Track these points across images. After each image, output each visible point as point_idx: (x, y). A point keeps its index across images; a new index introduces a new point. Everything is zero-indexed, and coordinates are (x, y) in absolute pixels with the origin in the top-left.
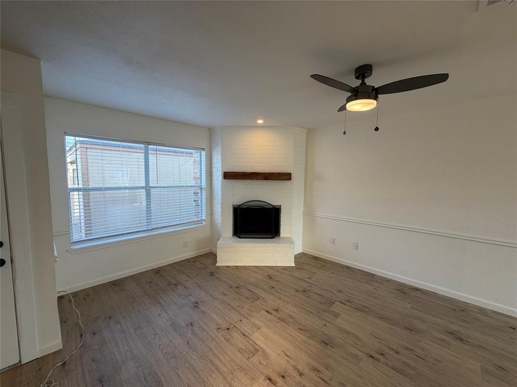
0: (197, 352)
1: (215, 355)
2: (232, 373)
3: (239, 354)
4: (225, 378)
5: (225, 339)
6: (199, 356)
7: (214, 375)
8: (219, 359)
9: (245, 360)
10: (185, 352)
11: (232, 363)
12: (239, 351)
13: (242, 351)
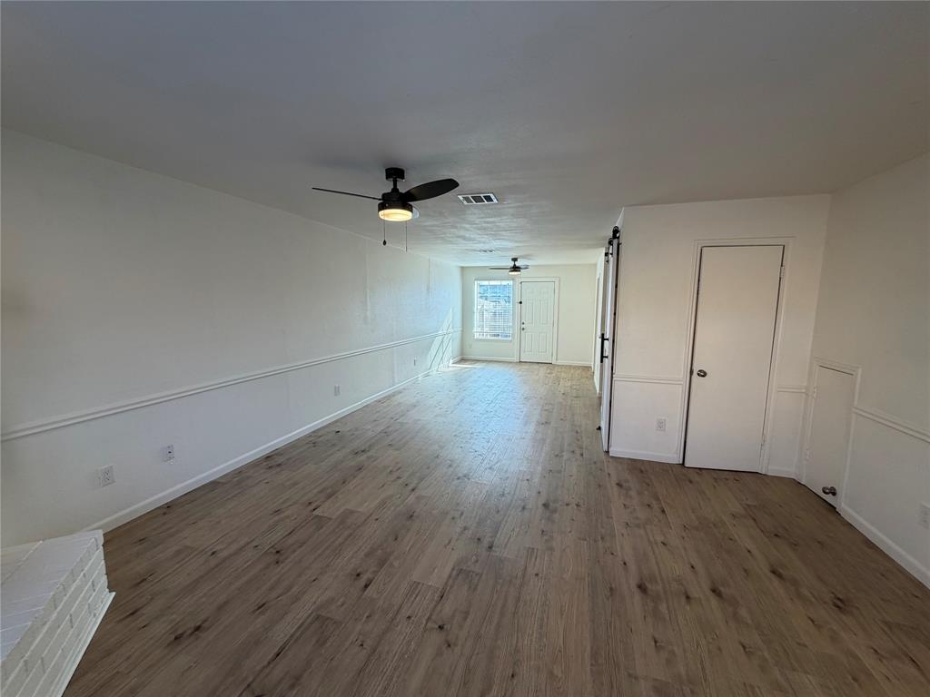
0: (517, 642)
1: (502, 614)
2: (510, 581)
3: (479, 588)
4: (522, 585)
5: (465, 619)
6: (520, 635)
7: (528, 598)
8: (504, 606)
9: (484, 577)
10: (532, 663)
11: (499, 587)
12: (475, 589)
13: (473, 587)
